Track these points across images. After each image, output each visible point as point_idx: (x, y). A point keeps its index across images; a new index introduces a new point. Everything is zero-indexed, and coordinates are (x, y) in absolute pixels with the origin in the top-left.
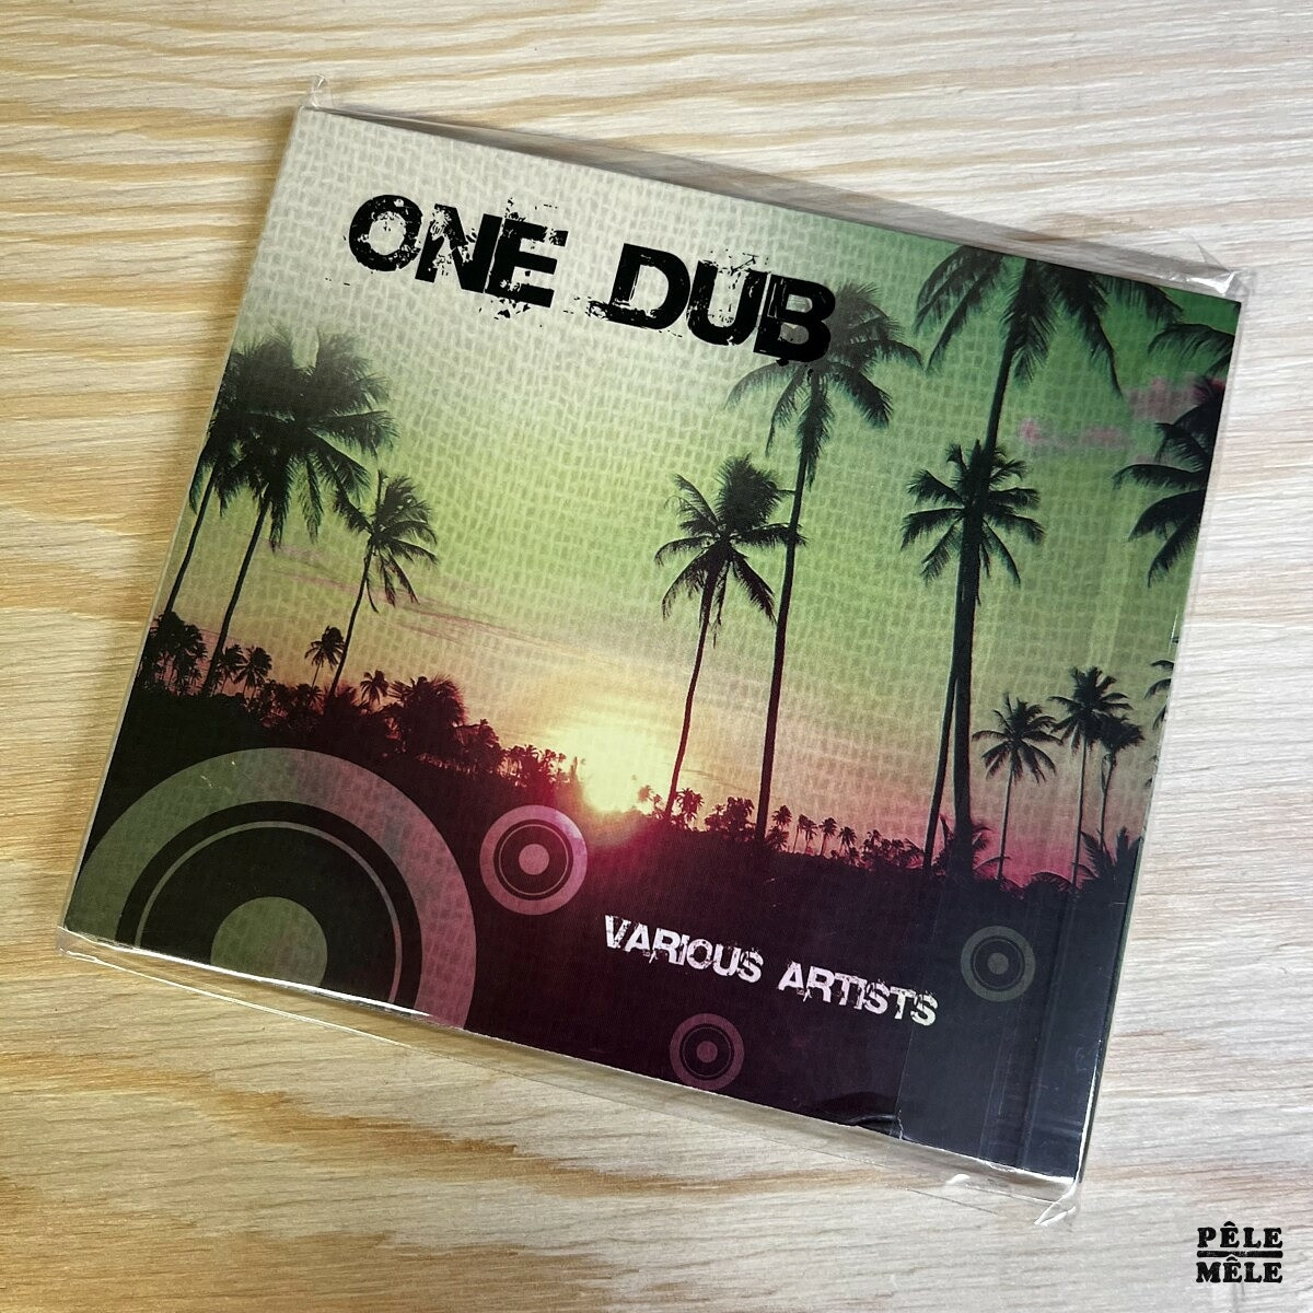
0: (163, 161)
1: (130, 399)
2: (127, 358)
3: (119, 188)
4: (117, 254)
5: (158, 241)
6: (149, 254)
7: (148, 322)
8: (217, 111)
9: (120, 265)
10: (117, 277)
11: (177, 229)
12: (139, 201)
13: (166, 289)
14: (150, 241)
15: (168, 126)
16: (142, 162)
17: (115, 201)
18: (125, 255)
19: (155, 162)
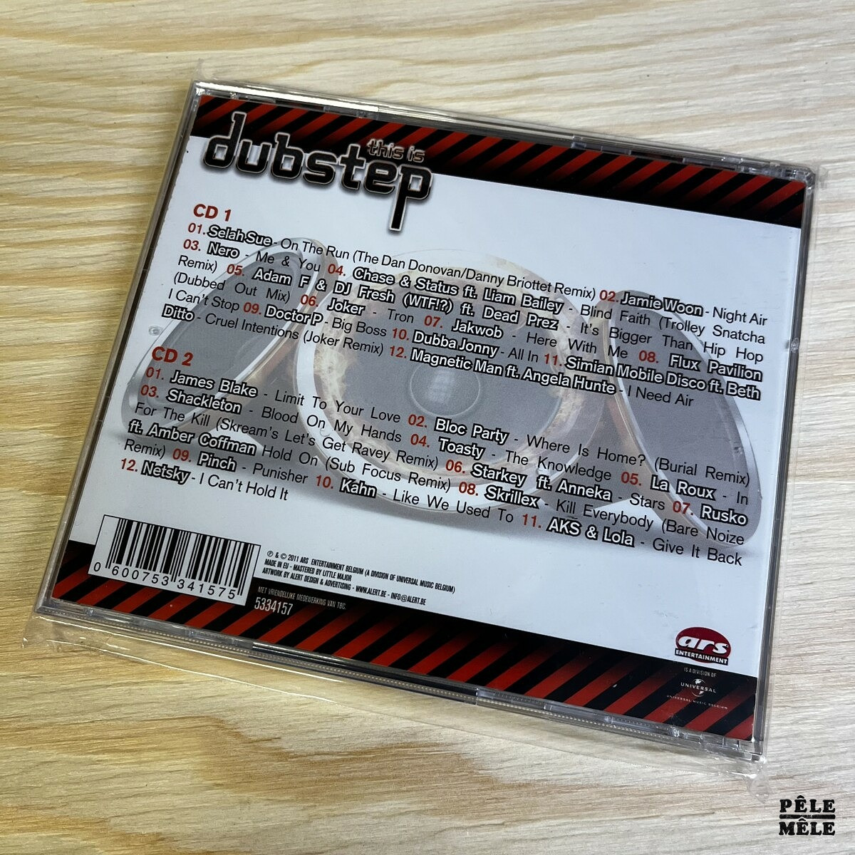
0: (94, 194)
1: (66, 347)
2: (66, 320)
3: (64, 212)
4: (61, 254)
5: (89, 244)
6: (82, 253)
7: (79, 296)
8: (130, 162)
9: (62, 260)
10: (61, 268)
11: (102, 236)
12: (76, 220)
13: (93, 275)
14: (83, 245)
15: (98, 173)
16: (79, 195)
17: (62, 220)
18: (67, 254)
19: (89, 195)
